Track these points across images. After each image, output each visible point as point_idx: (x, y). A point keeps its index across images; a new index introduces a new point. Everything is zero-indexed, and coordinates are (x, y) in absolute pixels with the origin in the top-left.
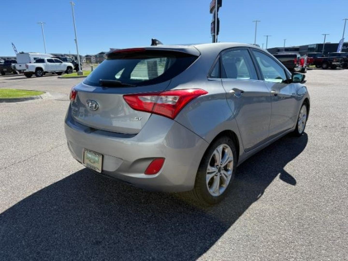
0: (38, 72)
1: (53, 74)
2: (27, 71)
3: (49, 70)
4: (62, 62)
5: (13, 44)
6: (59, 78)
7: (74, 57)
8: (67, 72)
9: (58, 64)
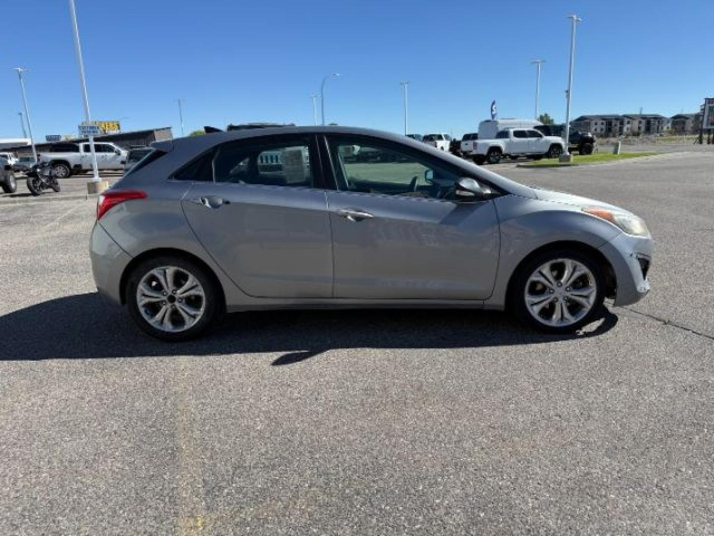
0: (492, 154)
1: (514, 158)
2: (474, 152)
3: (514, 151)
4: (541, 136)
5: (493, 103)
6: (519, 166)
7: (644, 121)
8: (548, 155)
9: (534, 139)
